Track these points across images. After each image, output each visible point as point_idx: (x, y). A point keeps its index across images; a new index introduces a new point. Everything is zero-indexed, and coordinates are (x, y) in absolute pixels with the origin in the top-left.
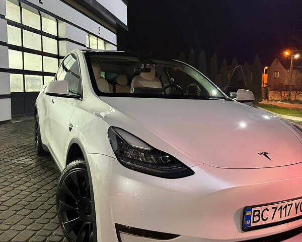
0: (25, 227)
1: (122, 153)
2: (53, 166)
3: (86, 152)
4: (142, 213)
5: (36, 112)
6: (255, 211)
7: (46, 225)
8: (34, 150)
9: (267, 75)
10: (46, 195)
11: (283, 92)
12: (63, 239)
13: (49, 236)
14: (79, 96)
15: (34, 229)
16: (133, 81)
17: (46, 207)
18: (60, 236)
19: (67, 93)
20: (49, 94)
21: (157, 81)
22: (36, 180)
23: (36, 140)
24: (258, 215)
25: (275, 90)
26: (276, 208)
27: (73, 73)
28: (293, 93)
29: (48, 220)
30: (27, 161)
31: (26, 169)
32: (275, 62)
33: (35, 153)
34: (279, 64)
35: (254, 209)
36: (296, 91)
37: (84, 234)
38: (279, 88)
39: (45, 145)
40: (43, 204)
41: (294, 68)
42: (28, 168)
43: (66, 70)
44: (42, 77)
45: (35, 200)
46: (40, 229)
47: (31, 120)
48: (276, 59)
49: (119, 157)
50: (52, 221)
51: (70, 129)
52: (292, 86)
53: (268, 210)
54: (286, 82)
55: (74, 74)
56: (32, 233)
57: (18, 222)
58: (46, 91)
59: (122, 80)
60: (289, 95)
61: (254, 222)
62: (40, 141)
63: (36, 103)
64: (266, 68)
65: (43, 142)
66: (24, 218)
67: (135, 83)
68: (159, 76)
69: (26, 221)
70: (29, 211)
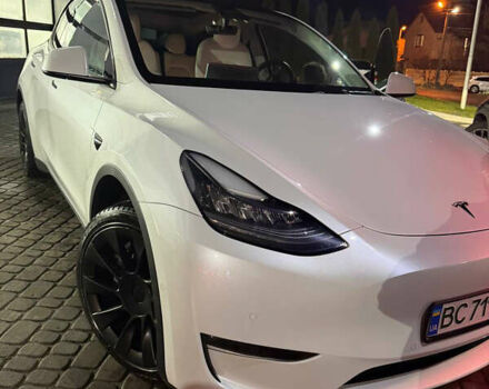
0: (19, 314)
1: (207, 200)
2: (58, 199)
3: (139, 199)
4: (253, 317)
5: (19, 99)
6: (446, 309)
7: (57, 311)
8: (19, 166)
9: (404, 41)
10: (50, 253)
11: (427, 71)
12: (90, 336)
13: (64, 331)
14: (109, 79)
15: (36, 318)
16: (199, 50)
17: (53, 275)
18: (84, 331)
19: (86, 73)
20: (50, 74)
21: (244, 51)
22: (29, 225)
23: (23, 149)
24: (451, 316)
25: (415, 66)
26: (479, 301)
27: (88, 31)
28: (443, 73)
29: (59, 302)
30: (10, 188)
31: (9, 202)
32: (418, 20)
33: (21, 173)
34: (426, 24)
35: (445, 306)
36: (449, 70)
37: (131, 335)
38: (422, 63)
39: (39, 161)
40: (47, 270)
41: (449, 31)
42: (13, 201)
43: (76, 24)
44: (22, 31)
45: (31, 264)
46: (47, 319)
47: (8, 111)
48: (421, 14)
49: (206, 213)
50: (67, 302)
51: (98, 146)
52: (444, 60)
53: (466, 305)
54: (434, 55)
55: (91, 33)
56: (33, 326)
57: (6, 305)
58: (45, 68)
59: (176, 45)
60: (438, 76)
61: (443, 327)
62: (31, 153)
63: (19, 82)
64: (404, 28)
65: (38, 155)
66: (16, 297)
67: (203, 52)
68: (245, 41)
69: (20, 303)
70: (23, 284)
